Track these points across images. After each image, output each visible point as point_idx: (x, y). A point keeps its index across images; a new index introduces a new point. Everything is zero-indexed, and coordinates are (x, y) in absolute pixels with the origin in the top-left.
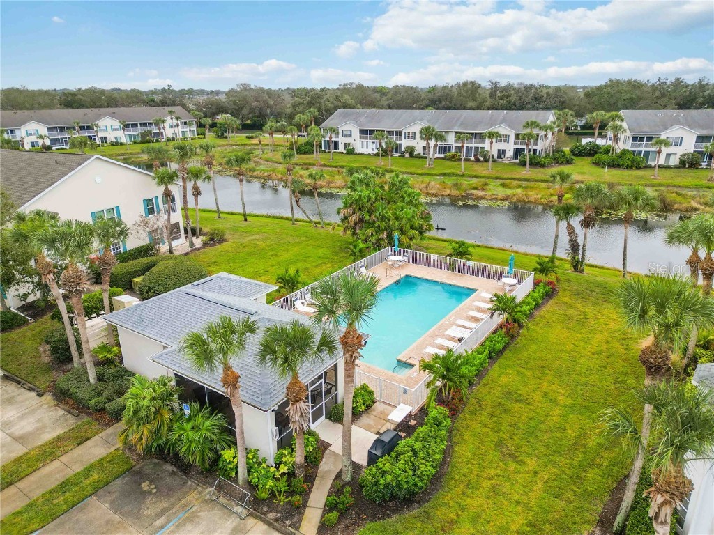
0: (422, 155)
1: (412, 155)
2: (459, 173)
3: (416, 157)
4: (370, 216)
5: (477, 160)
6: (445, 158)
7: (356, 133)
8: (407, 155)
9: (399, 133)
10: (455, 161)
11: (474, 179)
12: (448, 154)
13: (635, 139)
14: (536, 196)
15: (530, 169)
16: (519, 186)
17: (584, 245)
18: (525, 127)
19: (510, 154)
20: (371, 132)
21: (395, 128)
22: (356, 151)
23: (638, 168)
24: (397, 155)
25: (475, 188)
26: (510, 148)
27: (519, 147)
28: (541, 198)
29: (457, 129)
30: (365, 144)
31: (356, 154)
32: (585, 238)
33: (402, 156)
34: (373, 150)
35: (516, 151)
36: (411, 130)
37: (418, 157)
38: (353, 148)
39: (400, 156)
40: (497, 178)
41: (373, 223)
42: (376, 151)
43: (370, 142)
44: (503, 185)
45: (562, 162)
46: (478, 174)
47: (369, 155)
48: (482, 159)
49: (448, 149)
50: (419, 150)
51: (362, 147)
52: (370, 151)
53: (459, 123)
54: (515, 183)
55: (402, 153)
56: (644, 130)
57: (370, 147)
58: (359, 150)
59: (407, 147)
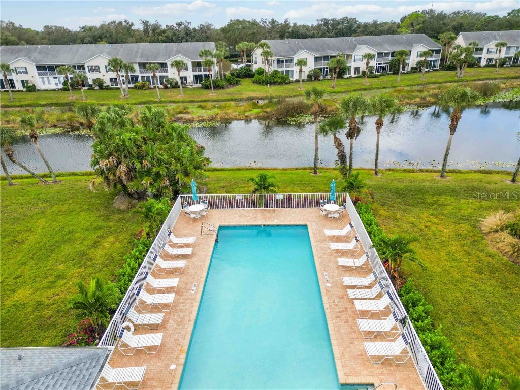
0: (111, 86)
1: (101, 86)
2: (156, 100)
3: (107, 89)
4: (141, 163)
5: (166, 87)
6: (135, 88)
7: (33, 70)
8: (97, 88)
9: (81, 67)
10: (145, 89)
11: (172, 104)
12: (137, 84)
13: (278, 62)
14: (234, 114)
15: (216, 91)
16: (214, 107)
17: (351, 155)
18: (201, 56)
19: (190, 79)
20: (51, 68)
21: (76, 62)
22: (37, 88)
23: (286, 84)
24: (86, 88)
25: (180, 113)
26: (190, 74)
27: (198, 73)
28: (239, 115)
29: (139, 61)
30: (46, 80)
31: (38, 91)
32: (351, 147)
33: (91, 88)
34: (57, 85)
35: (195, 76)
36: (94, 63)
37: (107, 88)
38: (34, 85)
39: (89, 89)
40: (192, 101)
41: (149, 171)
42: (61, 86)
43: (51, 78)
44: (200, 107)
45: (234, 84)
46: (174, 100)
47: (54, 90)
48: (169, 86)
49: (135, 79)
50: (107, 83)
51: (44, 83)
52: (52, 86)
53: (139, 55)
54: (209, 104)
55: (91, 86)
56: (282, 54)
57: (52, 83)
58: (40, 86)
59: (94, 80)
